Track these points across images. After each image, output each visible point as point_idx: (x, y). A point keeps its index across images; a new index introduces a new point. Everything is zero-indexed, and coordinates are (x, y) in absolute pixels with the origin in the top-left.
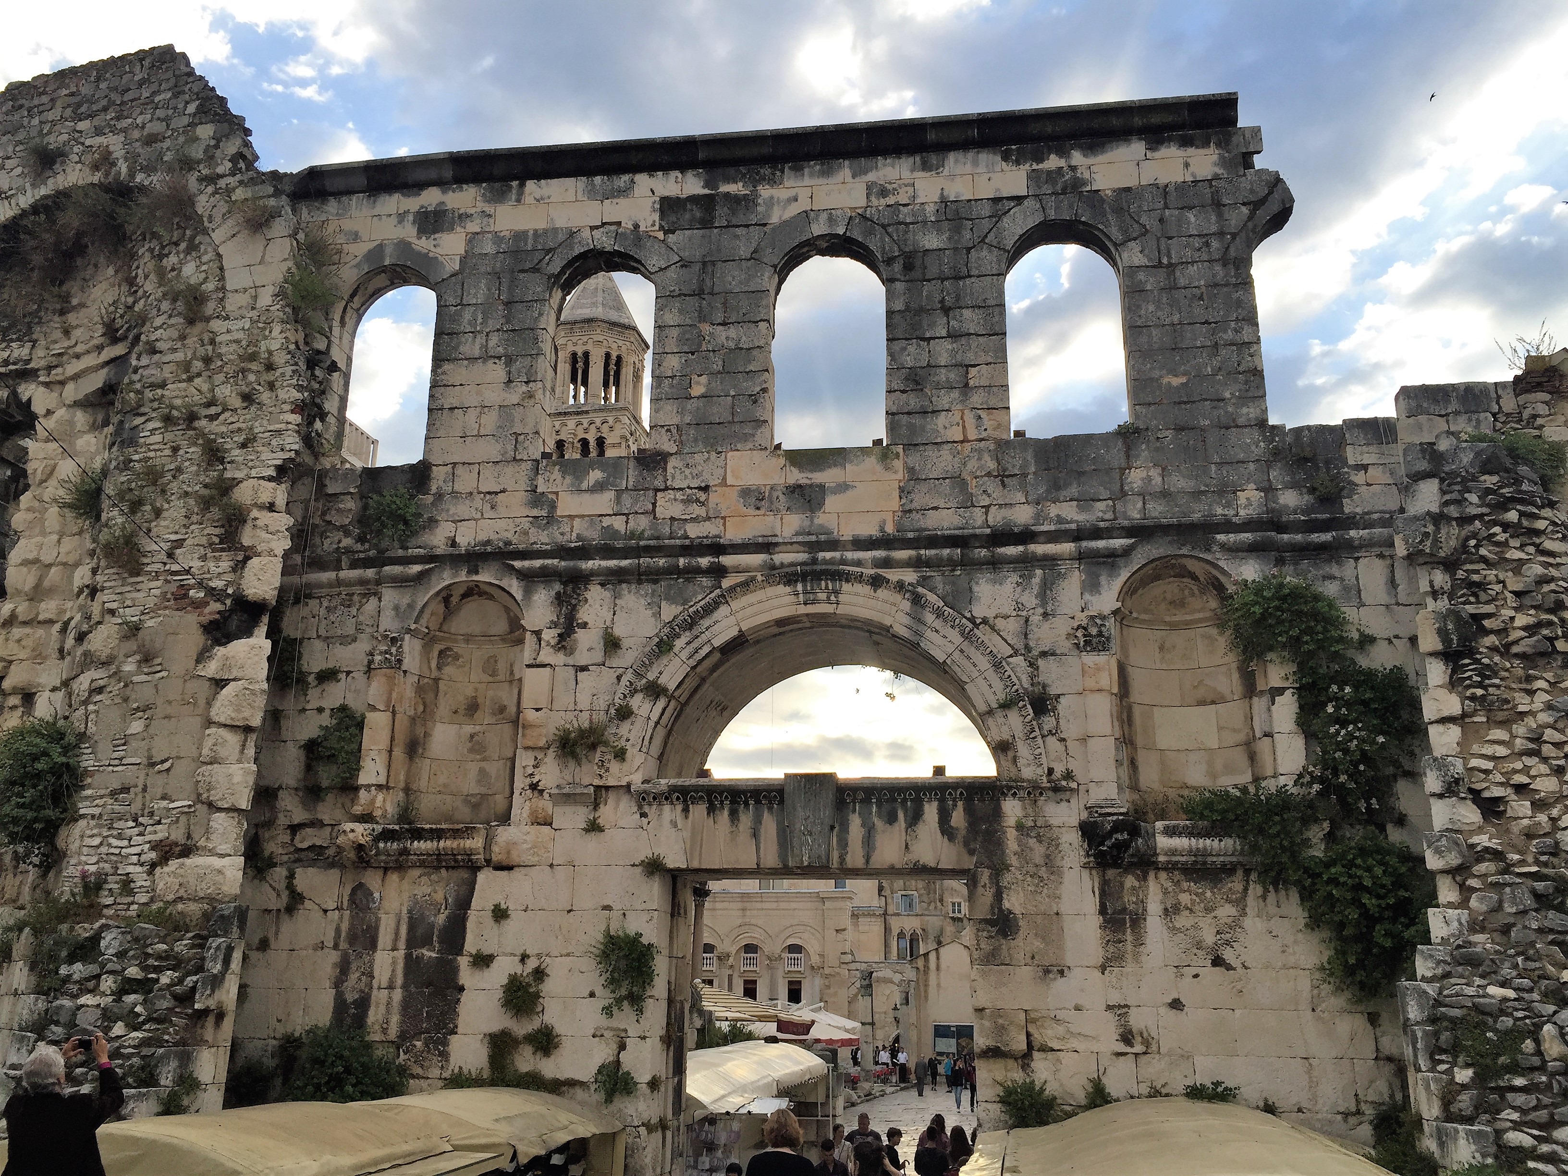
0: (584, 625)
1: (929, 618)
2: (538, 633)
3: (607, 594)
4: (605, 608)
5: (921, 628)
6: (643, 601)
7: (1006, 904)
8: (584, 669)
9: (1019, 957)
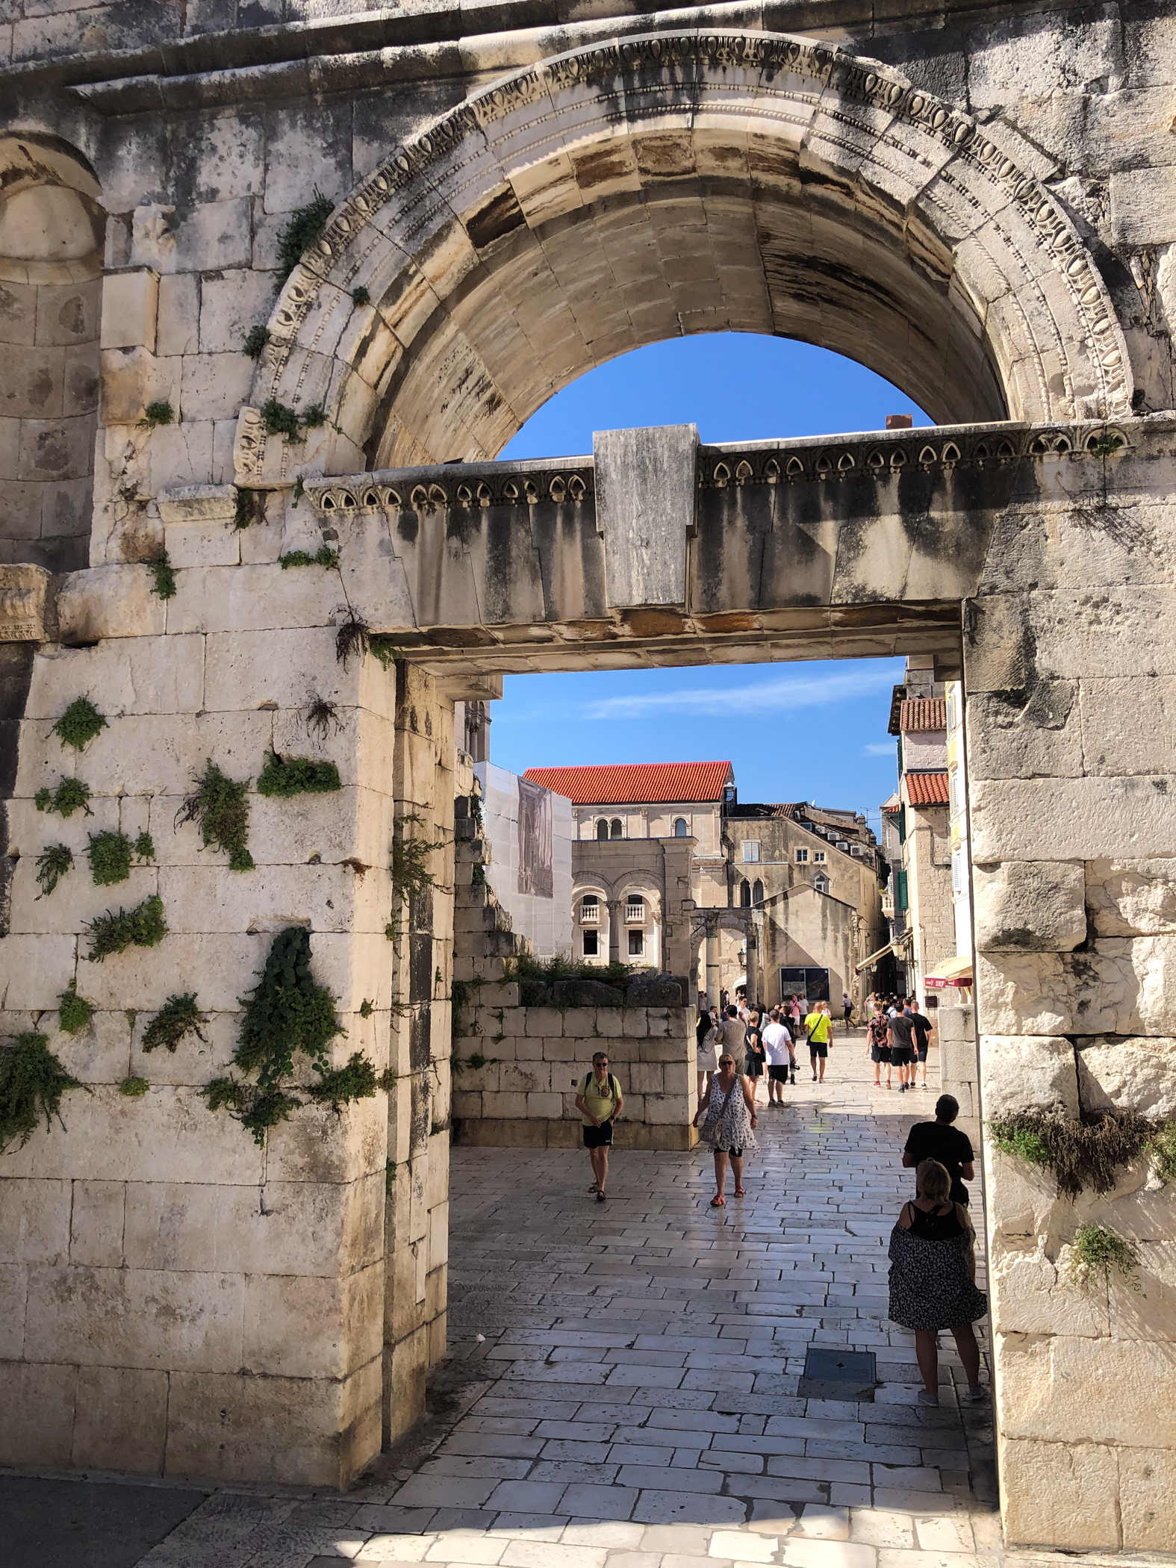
0: (212, 194)
1: (881, 119)
2: (127, 219)
3: (251, 134)
4: (250, 158)
5: (864, 141)
6: (319, 142)
7: (1043, 661)
8: (216, 274)
9: (1070, 758)
